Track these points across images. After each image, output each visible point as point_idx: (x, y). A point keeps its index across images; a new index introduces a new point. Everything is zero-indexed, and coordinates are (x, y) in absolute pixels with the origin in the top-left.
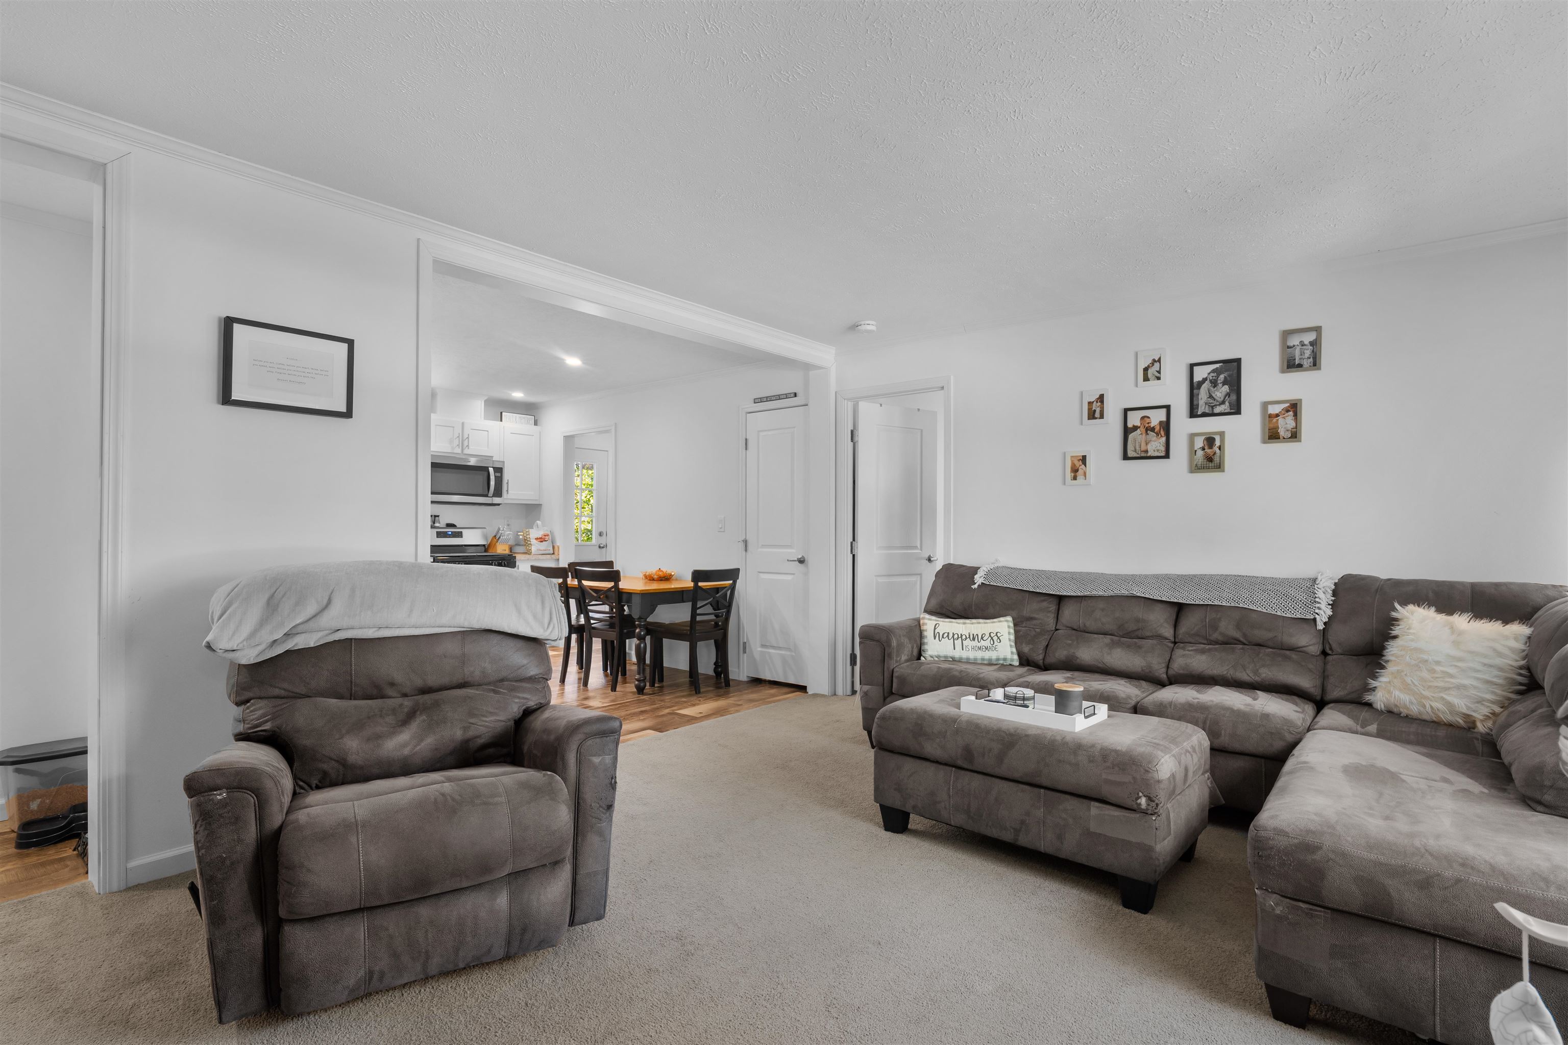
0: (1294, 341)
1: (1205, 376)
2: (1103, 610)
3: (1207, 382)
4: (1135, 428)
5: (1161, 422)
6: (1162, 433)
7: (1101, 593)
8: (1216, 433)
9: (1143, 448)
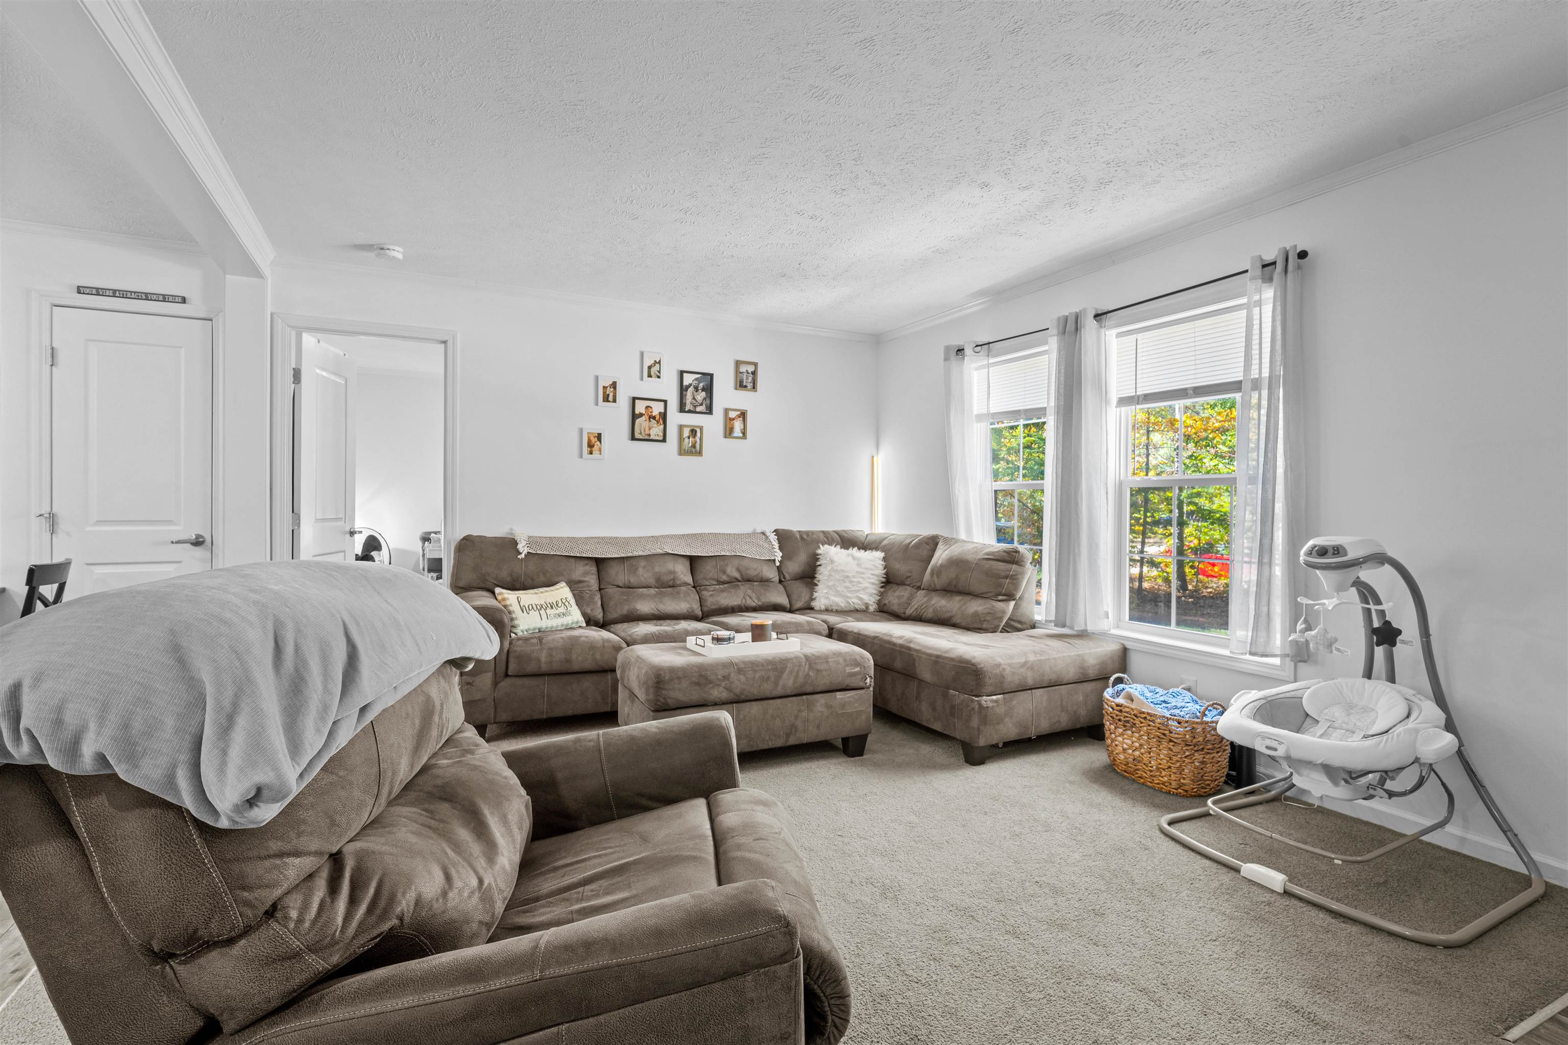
0: (743, 369)
1: (691, 382)
2: (644, 567)
3: (692, 387)
4: (641, 415)
5: (660, 413)
6: (661, 422)
7: (641, 553)
8: (698, 427)
9: (647, 432)
